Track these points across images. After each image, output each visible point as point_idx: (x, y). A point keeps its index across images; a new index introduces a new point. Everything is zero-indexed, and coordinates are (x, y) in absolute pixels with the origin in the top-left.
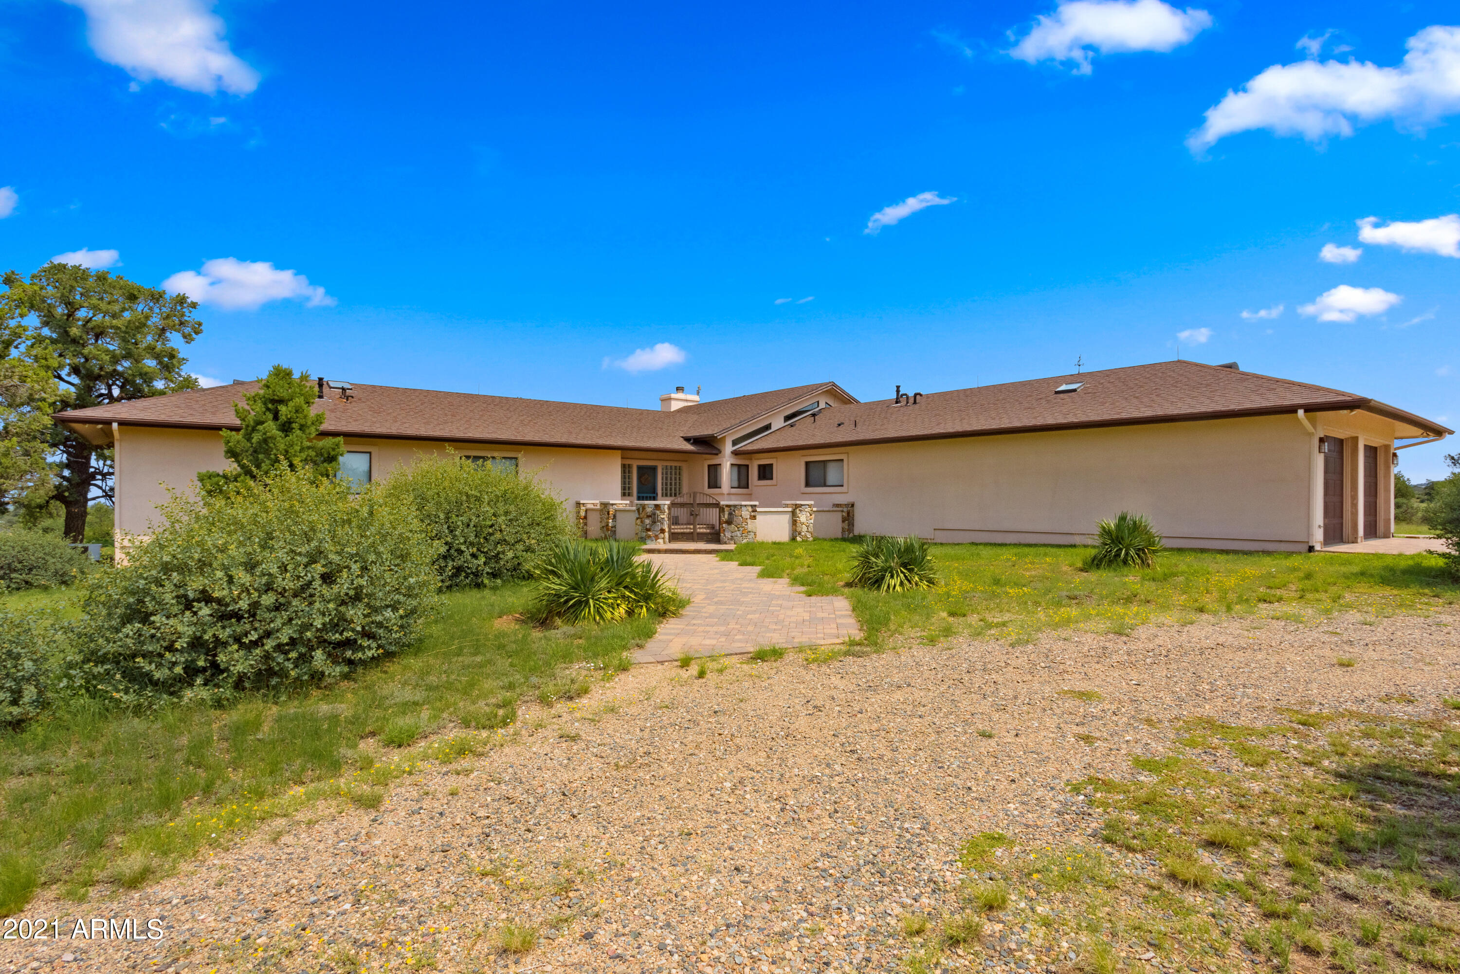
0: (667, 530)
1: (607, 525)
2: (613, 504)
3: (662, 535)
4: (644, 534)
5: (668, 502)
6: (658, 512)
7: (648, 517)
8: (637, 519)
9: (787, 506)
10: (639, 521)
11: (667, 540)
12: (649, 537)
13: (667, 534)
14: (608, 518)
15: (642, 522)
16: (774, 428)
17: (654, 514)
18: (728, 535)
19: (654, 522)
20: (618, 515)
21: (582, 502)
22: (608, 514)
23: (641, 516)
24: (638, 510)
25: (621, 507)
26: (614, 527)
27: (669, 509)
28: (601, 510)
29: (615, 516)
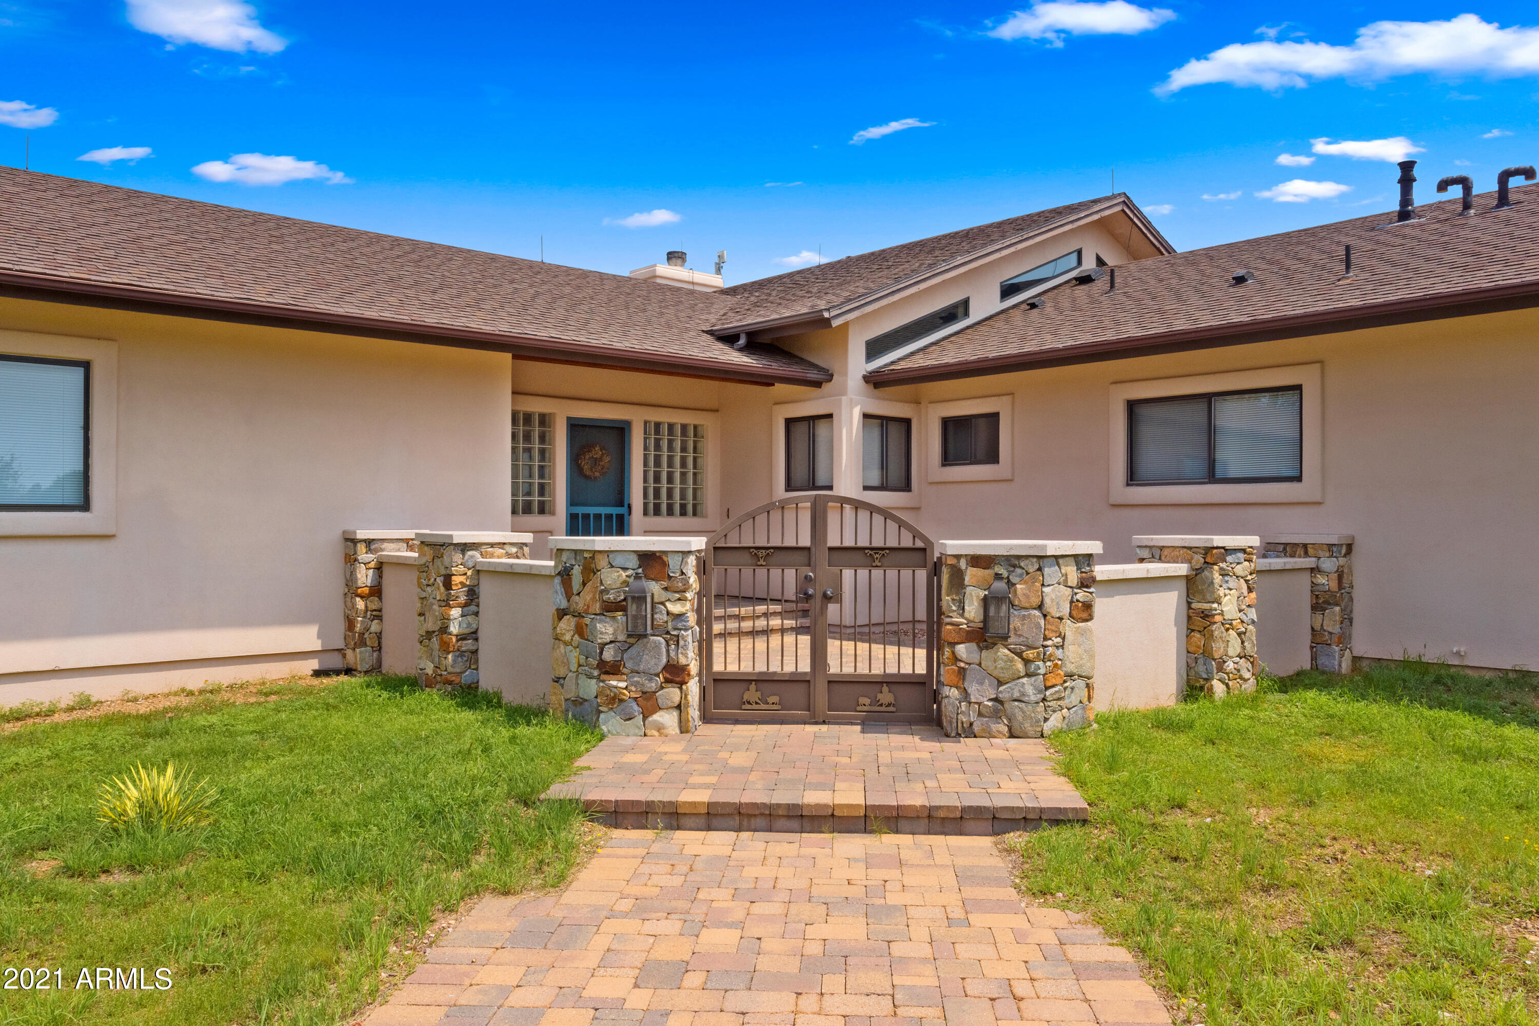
0: (694, 668)
1: (444, 630)
2: (464, 547)
3: (673, 694)
4: (590, 688)
5: (698, 543)
6: (655, 588)
7: (611, 608)
8: (561, 614)
9: (1158, 554)
10: (567, 625)
11: (694, 713)
12: (615, 700)
13: (693, 687)
14: (446, 603)
15: (580, 630)
16: (976, 315)
17: (640, 599)
18: (982, 693)
19: (637, 636)
20: (487, 590)
21: (361, 534)
22: (448, 584)
23: (579, 603)
24: (565, 574)
25: (500, 559)
26: (474, 635)
27: (703, 569)
28: (423, 569)
29: (473, 594)
